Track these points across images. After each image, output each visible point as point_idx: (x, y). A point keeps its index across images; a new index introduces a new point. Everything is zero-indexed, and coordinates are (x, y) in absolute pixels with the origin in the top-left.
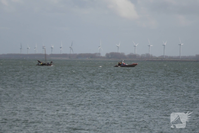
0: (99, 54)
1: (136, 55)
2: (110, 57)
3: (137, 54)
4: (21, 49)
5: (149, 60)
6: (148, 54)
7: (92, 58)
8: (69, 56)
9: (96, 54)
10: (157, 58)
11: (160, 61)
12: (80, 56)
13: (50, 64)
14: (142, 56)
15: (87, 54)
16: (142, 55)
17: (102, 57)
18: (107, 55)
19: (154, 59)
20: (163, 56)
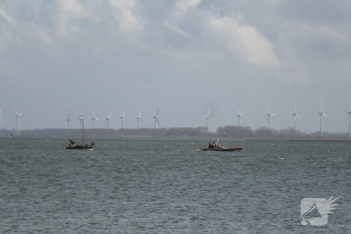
0: (206, 128)
1: (271, 131)
2: (224, 133)
3: (274, 130)
4: (68, 120)
5: (295, 139)
6: (292, 129)
7: (192, 135)
8: (154, 132)
9: (199, 128)
10: (309, 136)
11: (314, 141)
12: (172, 132)
13: (89, 146)
14: (282, 132)
15: (184, 129)
16: (281, 130)
17: (210, 133)
18: (220, 130)
19: (303, 137)
20: (319, 133)
